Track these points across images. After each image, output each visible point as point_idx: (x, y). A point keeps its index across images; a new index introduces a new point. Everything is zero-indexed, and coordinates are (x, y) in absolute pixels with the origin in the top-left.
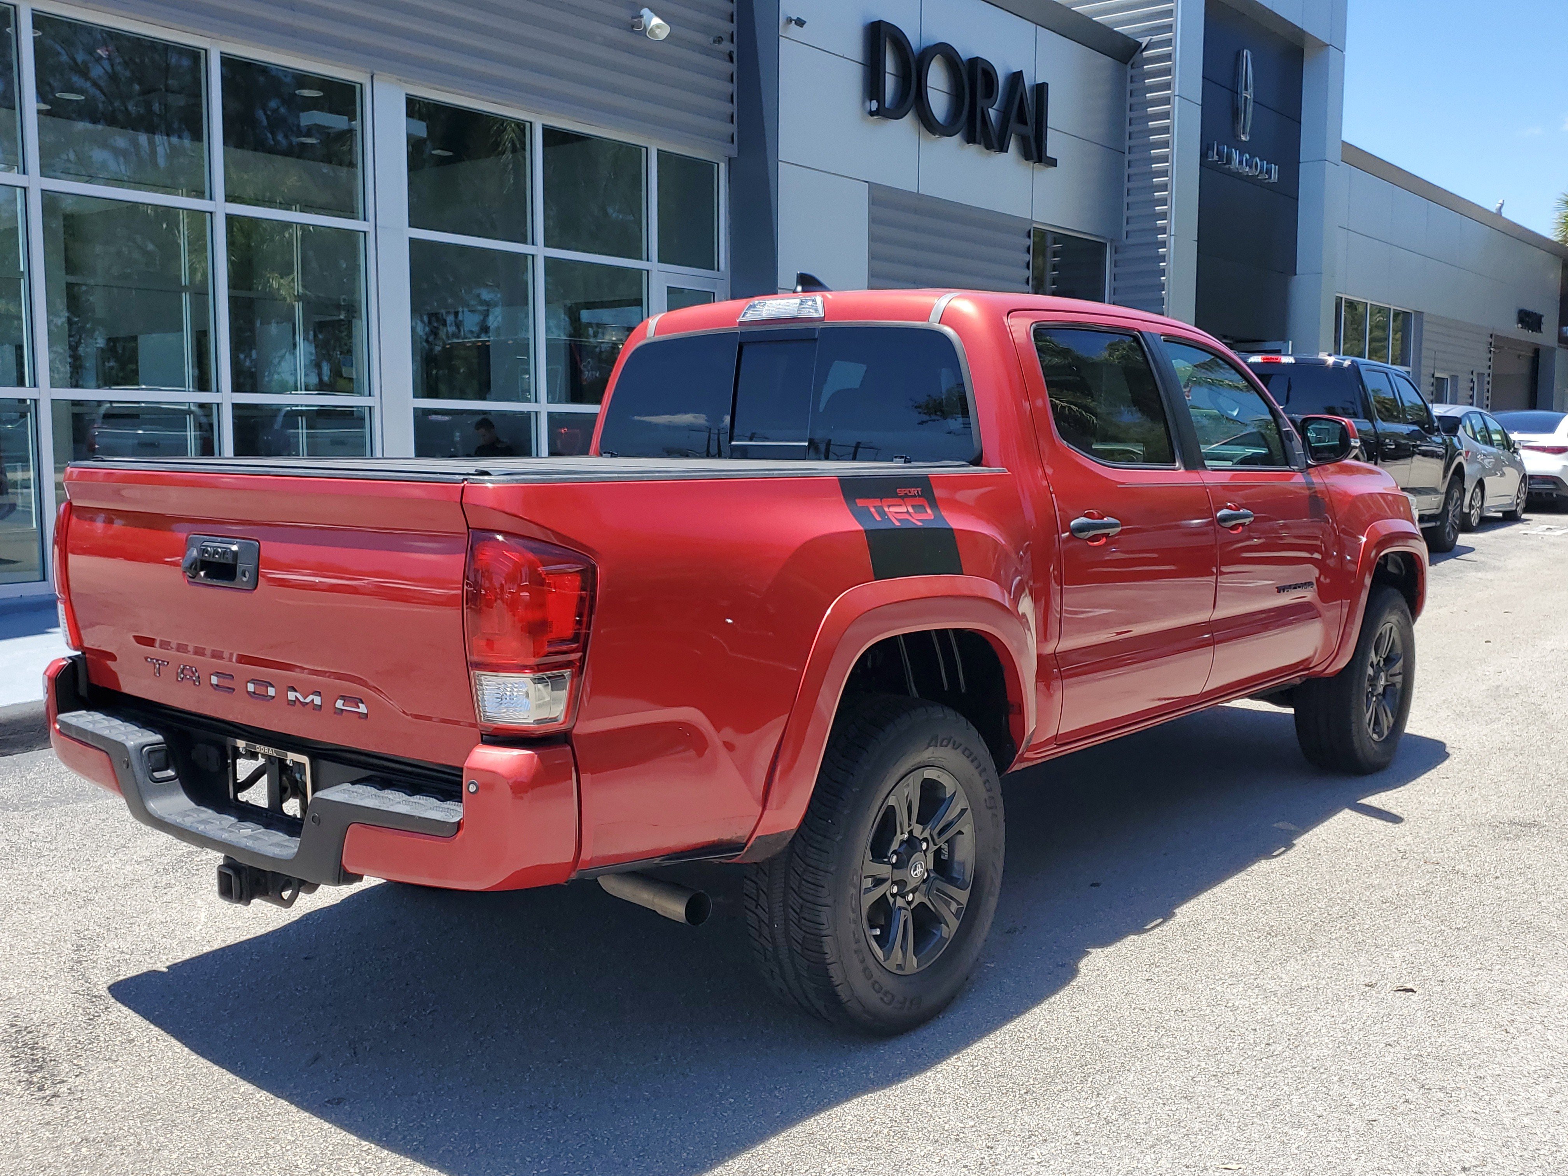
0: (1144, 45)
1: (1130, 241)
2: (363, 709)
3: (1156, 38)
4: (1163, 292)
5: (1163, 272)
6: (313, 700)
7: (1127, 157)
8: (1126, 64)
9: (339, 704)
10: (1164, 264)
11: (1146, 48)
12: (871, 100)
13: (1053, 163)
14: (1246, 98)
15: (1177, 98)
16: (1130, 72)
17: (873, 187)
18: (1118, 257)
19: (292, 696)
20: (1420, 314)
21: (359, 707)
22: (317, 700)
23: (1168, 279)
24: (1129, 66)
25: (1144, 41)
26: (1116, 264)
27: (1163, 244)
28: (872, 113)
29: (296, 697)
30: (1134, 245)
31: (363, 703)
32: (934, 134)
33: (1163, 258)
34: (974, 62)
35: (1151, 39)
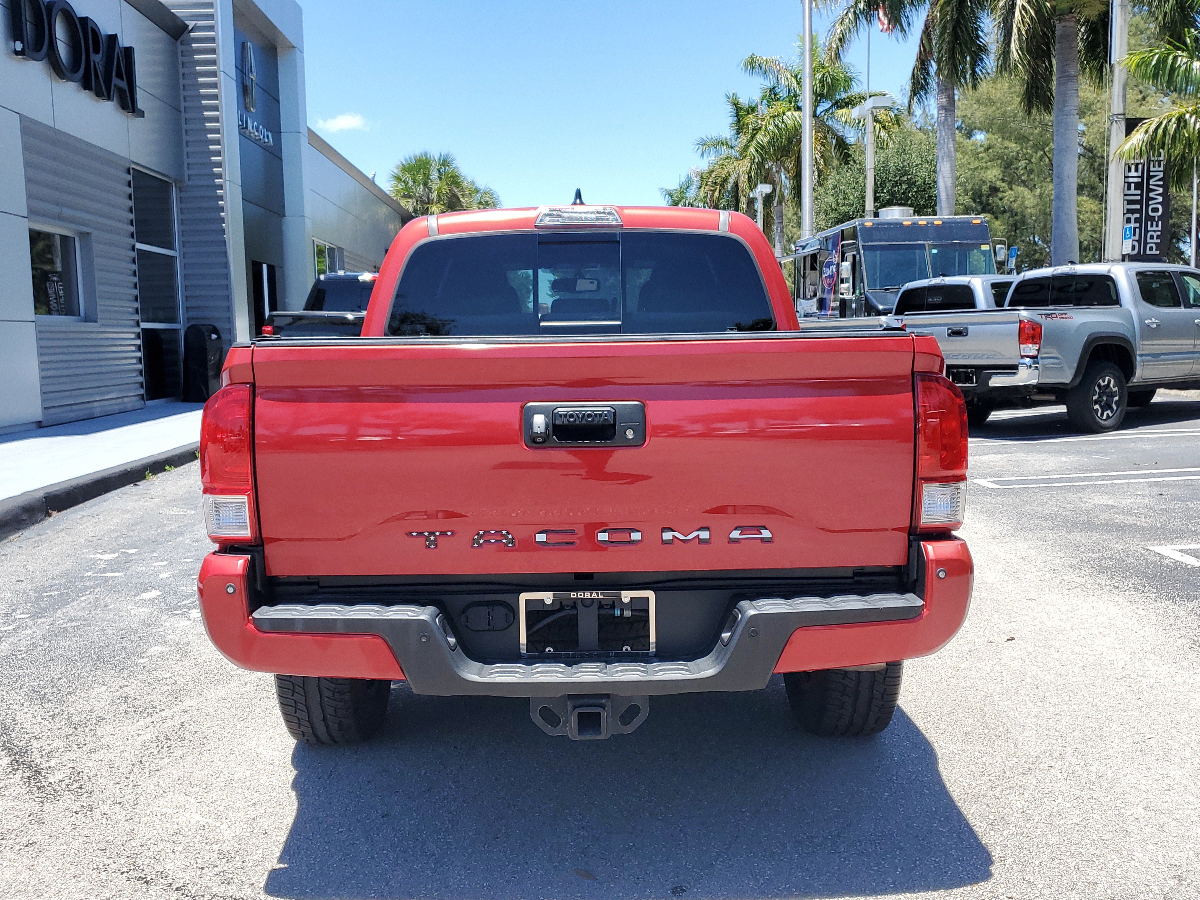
0: (190, 28)
1: (191, 183)
2: (766, 534)
3: (200, 23)
4: (224, 225)
5: (222, 209)
6: (698, 535)
7: (183, 116)
8: (177, 40)
9: (735, 534)
10: (222, 202)
11: (192, 30)
12: (15, 41)
13: (142, 114)
14: (252, 79)
15: (222, 73)
16: (180, 47)
17: (23, 118)
18: (183, 195)
19: (667, 536)
20: (341, 249)
21: (761, 534)
22: (705, 535)
23: (227, 214)
24: (179, 43)
25: (191, 24)
26: (181, 200)
27: (221, 187)
28: (17, 53)
29: (673, 536)
30: (198, 186)
31: (767, 529)
32: (62, 78)
33: (221, 198)
34: (85, 20)
35: (196, 24)
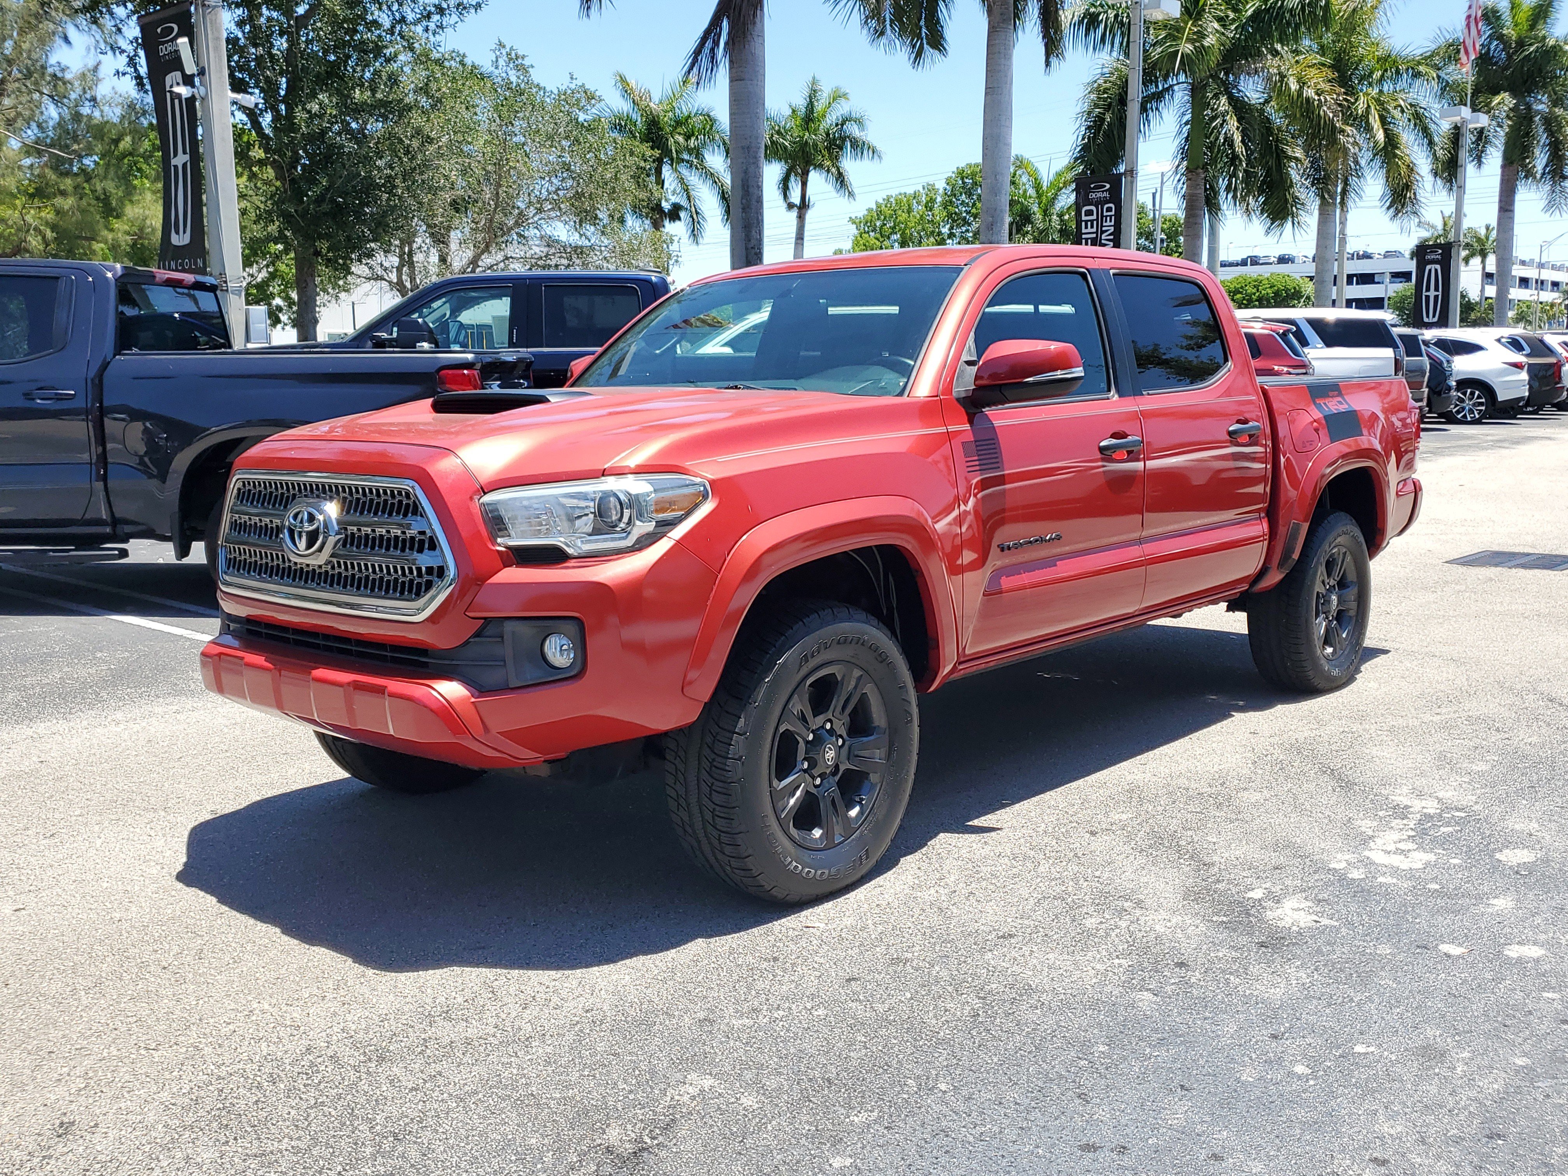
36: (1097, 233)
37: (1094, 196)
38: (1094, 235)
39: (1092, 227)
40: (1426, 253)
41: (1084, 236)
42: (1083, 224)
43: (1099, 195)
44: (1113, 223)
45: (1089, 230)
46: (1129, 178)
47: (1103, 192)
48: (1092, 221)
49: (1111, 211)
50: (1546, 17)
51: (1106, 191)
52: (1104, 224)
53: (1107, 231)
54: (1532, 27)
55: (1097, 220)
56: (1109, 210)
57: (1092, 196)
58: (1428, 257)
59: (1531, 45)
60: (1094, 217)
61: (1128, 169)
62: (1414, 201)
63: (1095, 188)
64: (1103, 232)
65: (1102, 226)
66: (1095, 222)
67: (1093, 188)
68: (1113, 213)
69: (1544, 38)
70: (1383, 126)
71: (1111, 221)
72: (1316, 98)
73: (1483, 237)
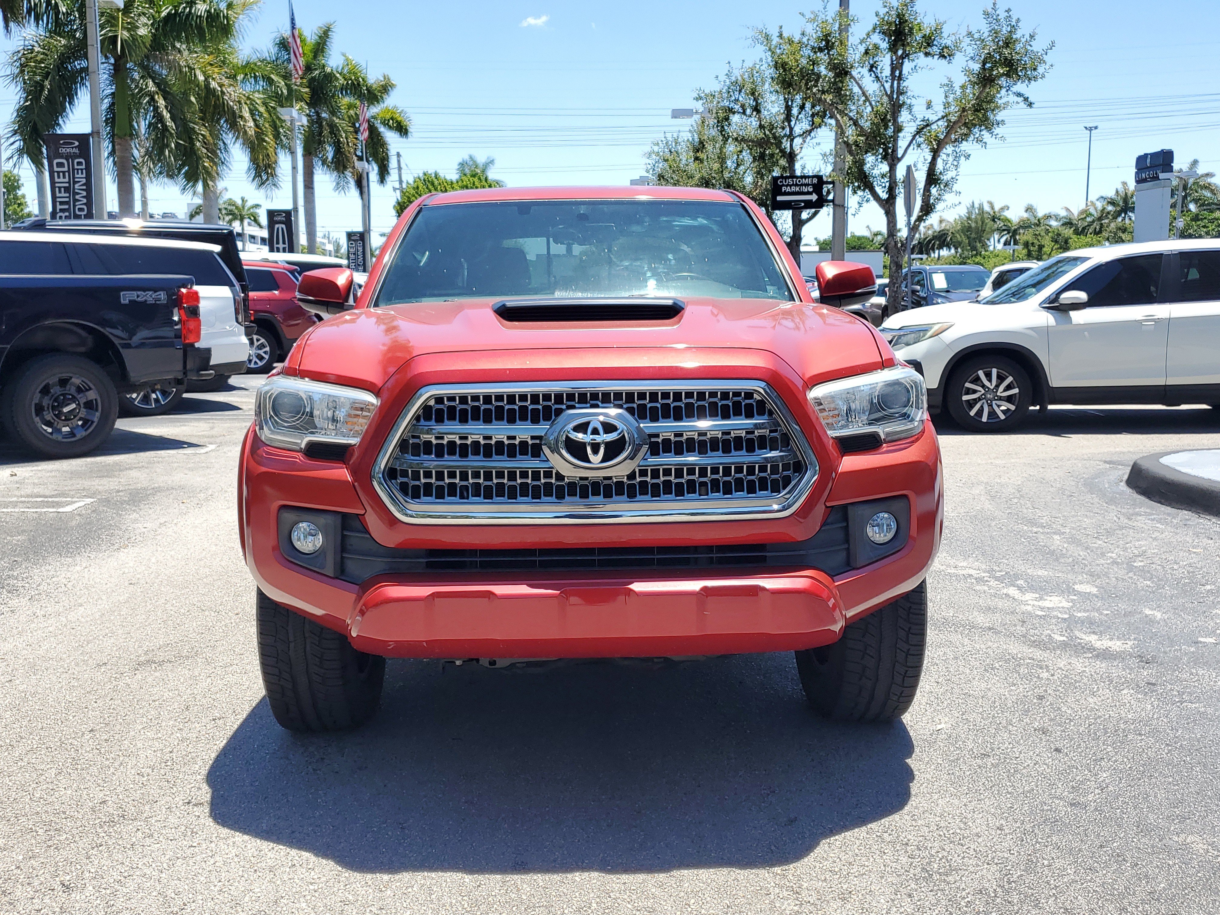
36: (69, 182)
37: (64, 150)
38: (67, 185)
39: (64, 177)
40: (275, 216)
41: (57, 185)
42: (56, 174)
43: (68, 150)
44: (84, 176)
45: (62, 180)
46: (96, 139)
47: (73, 148)
48: (64, 172)
49: (82, 165)
50: (323, 52)
51: (76, 147)
52: (76, 176)
53: (79, 182)
54: (315, 57)
55: (69, 171)
56: (79, 163)
57: (62, 150)
58: (275, 219)
59: (316, 69)
60: (66, 169)
61: (95, 130)
62: (273, 175)
63: (64, 143)
64: (75, 183)
65: (74, 178)
66: (67, 174)
67: (62, 144)
68: (84, 167)
69: (324, 66)
70: (252, 117)
71: (82, 173)
72: (219, 89)
73: (240, 206)
